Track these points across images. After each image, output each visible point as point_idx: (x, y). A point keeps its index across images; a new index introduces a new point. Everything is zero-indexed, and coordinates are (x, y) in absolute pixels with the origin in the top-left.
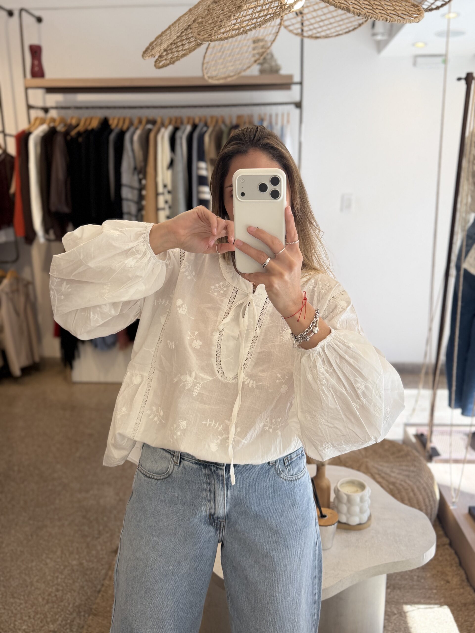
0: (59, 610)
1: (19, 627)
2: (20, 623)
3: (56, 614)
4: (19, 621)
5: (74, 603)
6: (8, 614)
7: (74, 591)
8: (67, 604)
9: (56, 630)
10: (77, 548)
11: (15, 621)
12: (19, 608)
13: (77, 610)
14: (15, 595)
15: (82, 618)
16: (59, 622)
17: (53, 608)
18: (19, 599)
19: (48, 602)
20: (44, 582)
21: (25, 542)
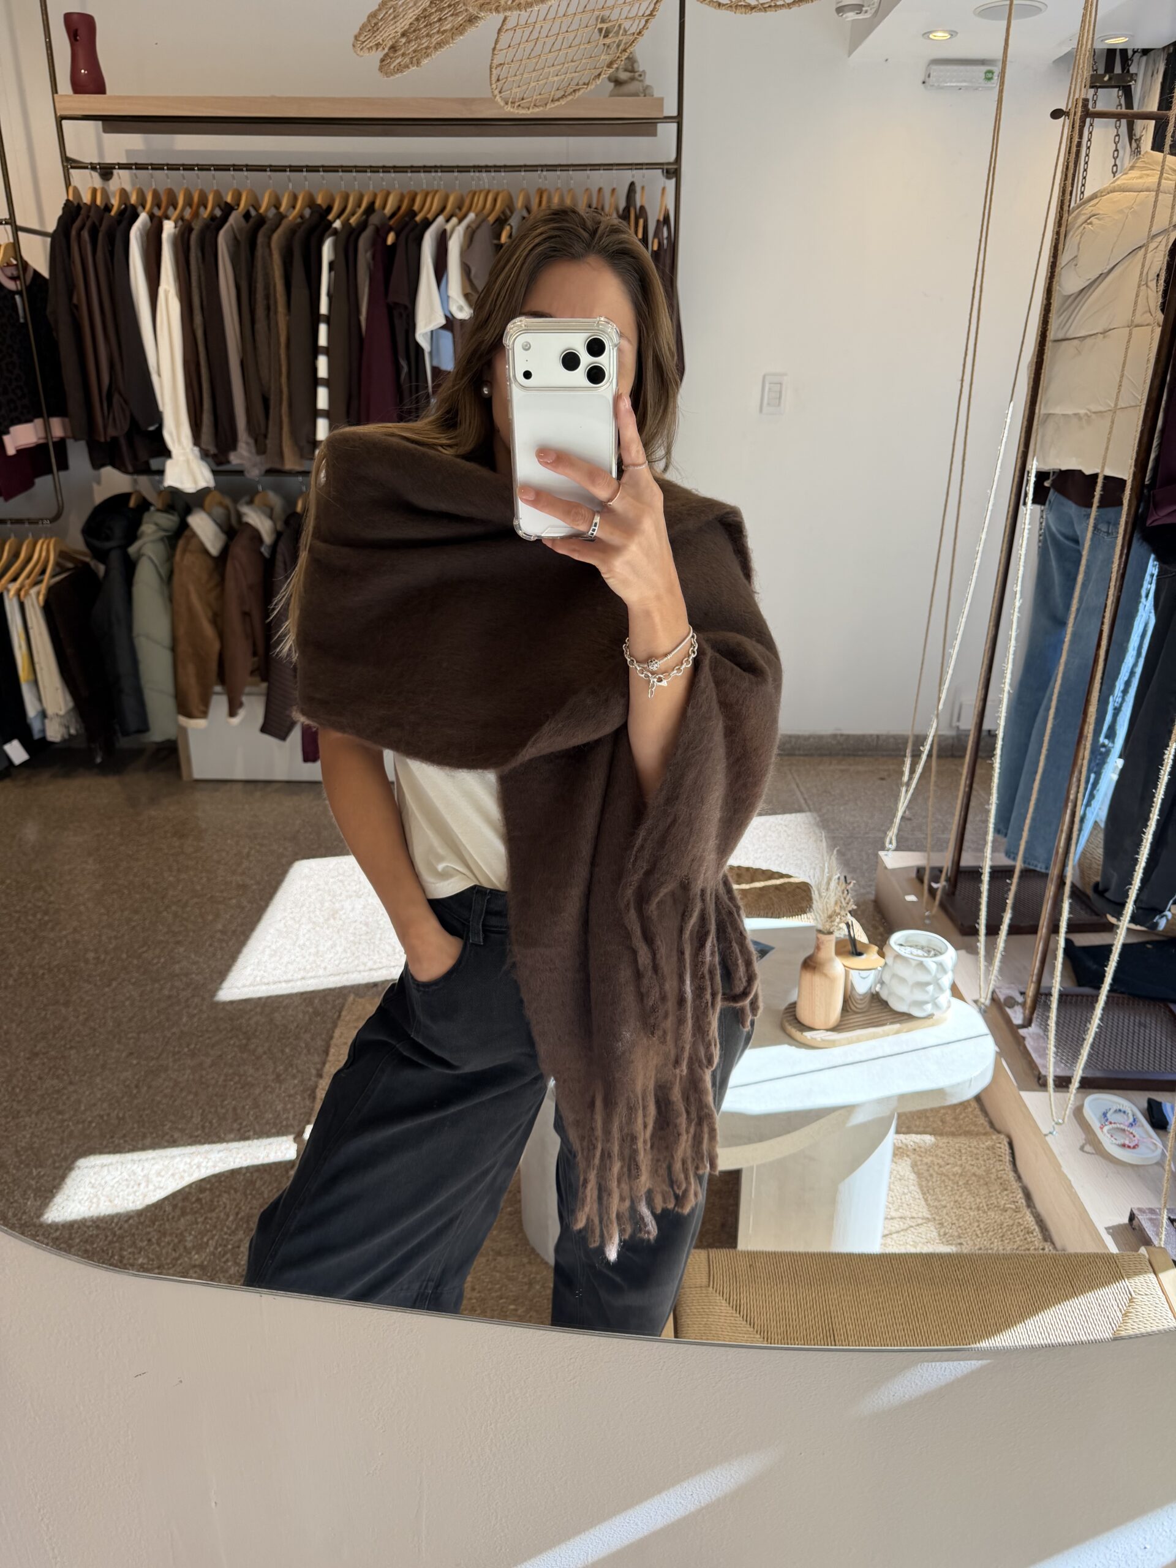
0: (208, 1226)
1: (131, 1261)
2: (134, 1253)
3: (202, 1234)
4: (129, 1250)
5: (237, 1214)
6: (107, 1237)
7: (236, 1191)
8: (222, 1215)
9: (206, 1263)
10: (235, 1109)
11: (121, 1249)
13: (245, 1226)
17: (197, 1223)
19: (184, 1213)
21: (125, 1099)
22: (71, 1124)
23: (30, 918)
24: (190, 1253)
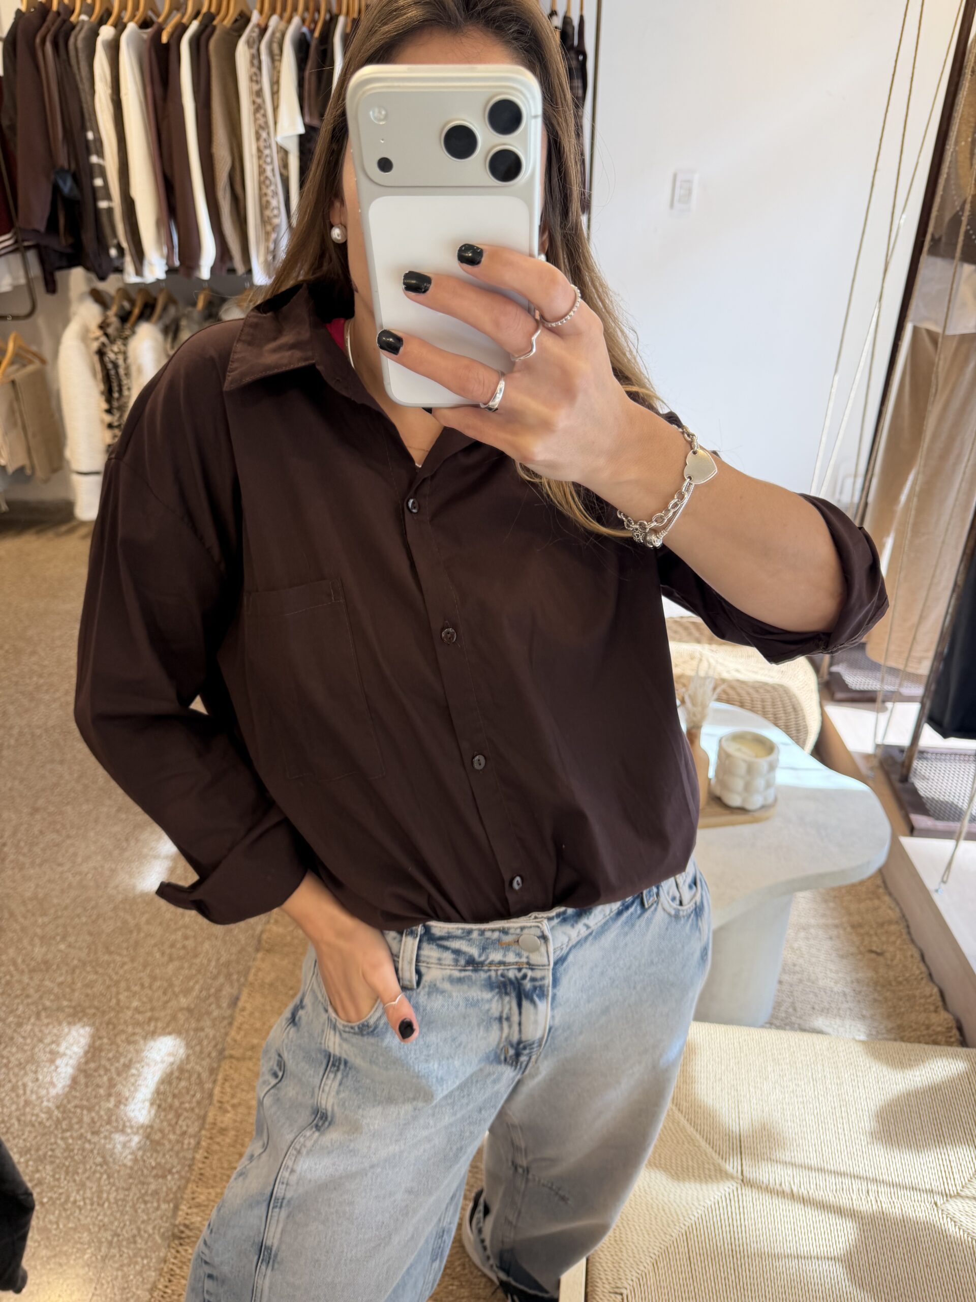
2: (128, 997)
3: (188, 978)
4: (126, 994)
5: (218, 959)
6: (104, 981)
7: (216, 938)
8: (205, 962)
9: (192, 1006)
11: (118, 993)
12: (121, 972)
13: (225, 971)
14: (112, 949)
15: (236, 985)
16: (194, 994)
17: (182, 968)
18: (120, 955)
19: (171, 959)
20: (161, 924)
21: (116, 853)
22: (70, 875)
23: (28, 681)
24: (176, 995)
